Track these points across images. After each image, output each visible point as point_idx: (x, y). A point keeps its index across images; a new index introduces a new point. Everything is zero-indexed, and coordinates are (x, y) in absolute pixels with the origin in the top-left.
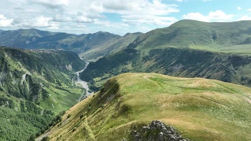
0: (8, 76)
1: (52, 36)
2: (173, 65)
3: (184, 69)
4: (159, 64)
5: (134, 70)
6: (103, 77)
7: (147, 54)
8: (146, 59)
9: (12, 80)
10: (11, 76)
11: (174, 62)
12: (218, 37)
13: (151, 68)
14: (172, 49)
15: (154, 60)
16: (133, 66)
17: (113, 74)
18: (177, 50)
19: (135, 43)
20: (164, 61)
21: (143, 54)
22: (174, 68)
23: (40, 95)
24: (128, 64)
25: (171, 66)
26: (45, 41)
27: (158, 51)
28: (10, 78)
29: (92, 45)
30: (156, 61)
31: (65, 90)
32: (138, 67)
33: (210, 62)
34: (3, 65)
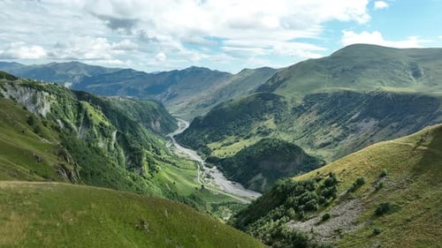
0: (91, 132)
1: (110, 74)
2: (357, 120)
3: (381, 126)
4: (327, 119)
5: (281, 130)
6: (225, 142)
7: (299, 102)
8: (299, 111)
9: (98, 141)
10: (96, 133)
11: (356, 115)
12: (422, 73)
13: (311, 125)
14: (348, 92)
15: (315, 112)
16: (276, 122)
17: (243, 136)
18: (357, 95)
19: (270, 84)
20: (335, 114)
21: (292, 101)
22: (359, 125)
23: (145, 167)
24: (266, 120)
25: (352, 121)
26: (99, 83)
27: (320, 97)
28: (95, 137)
29: (181, 89)
30: (318, 113)
31: (170, 163)
32: (286, 124)
33: (435, 113)
34: (81, 114)
